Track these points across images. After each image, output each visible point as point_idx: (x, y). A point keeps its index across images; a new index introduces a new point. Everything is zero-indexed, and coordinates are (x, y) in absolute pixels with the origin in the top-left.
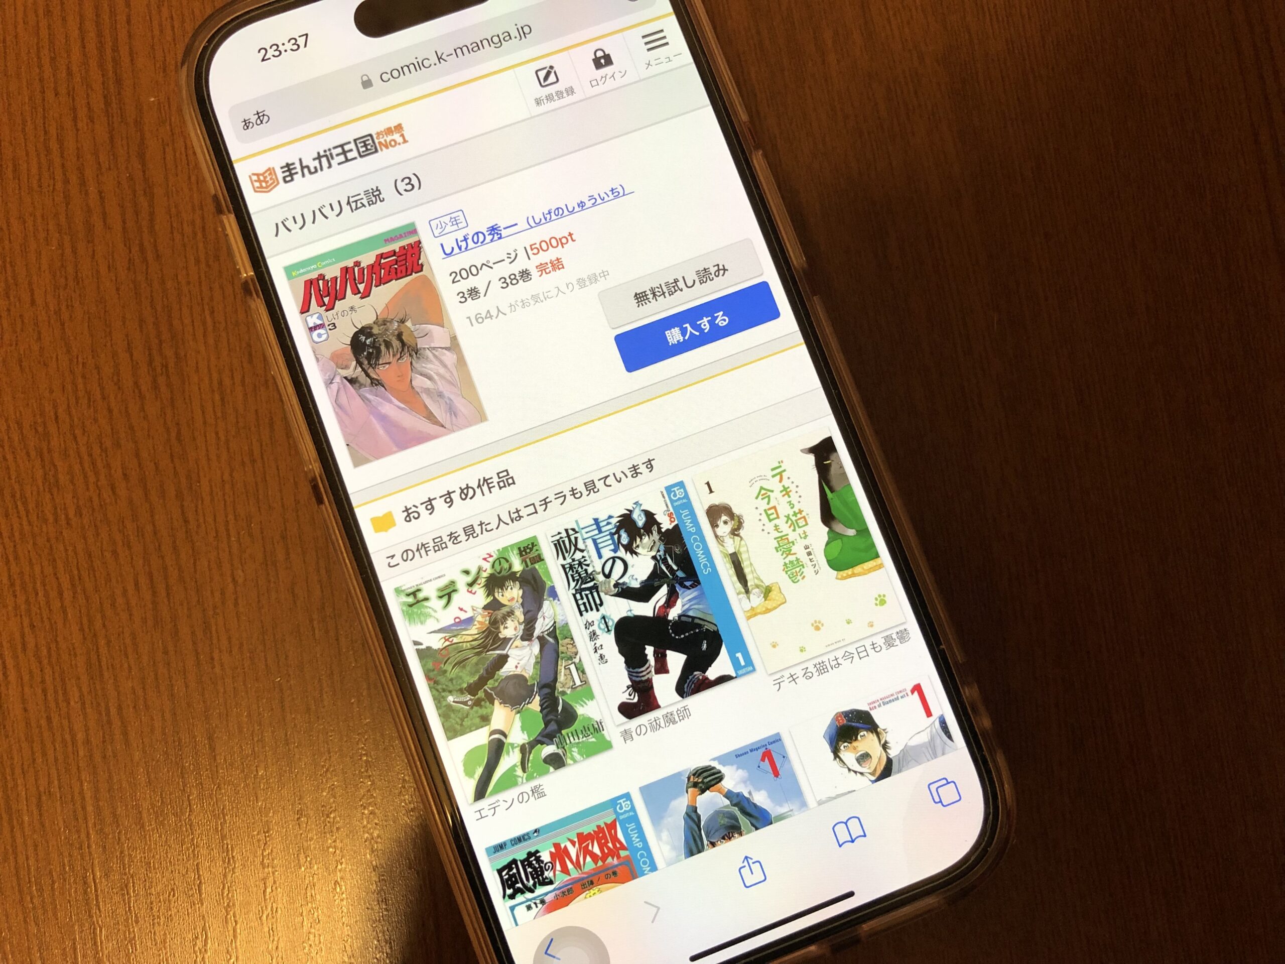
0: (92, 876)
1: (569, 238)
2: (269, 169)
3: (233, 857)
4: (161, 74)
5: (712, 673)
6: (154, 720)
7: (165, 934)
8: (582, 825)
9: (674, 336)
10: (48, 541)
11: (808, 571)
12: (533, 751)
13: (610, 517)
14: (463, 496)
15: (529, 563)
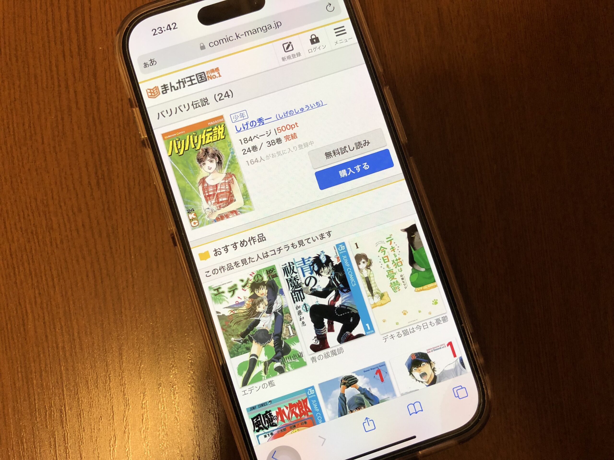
0: (64, 409)
1: (296, 125)
2: (156, 87)
3: (129, 404)
4: (105, 36)
5: (355, 333)
6: (93, 339)
7: (97, 437)
8: (291, 400)
9: (343, 173)
10: (48, 253)
11: (402, 287)
12: (270, 365)
13: (310, 258)
14: (242, 245)
15: (271, 278)
